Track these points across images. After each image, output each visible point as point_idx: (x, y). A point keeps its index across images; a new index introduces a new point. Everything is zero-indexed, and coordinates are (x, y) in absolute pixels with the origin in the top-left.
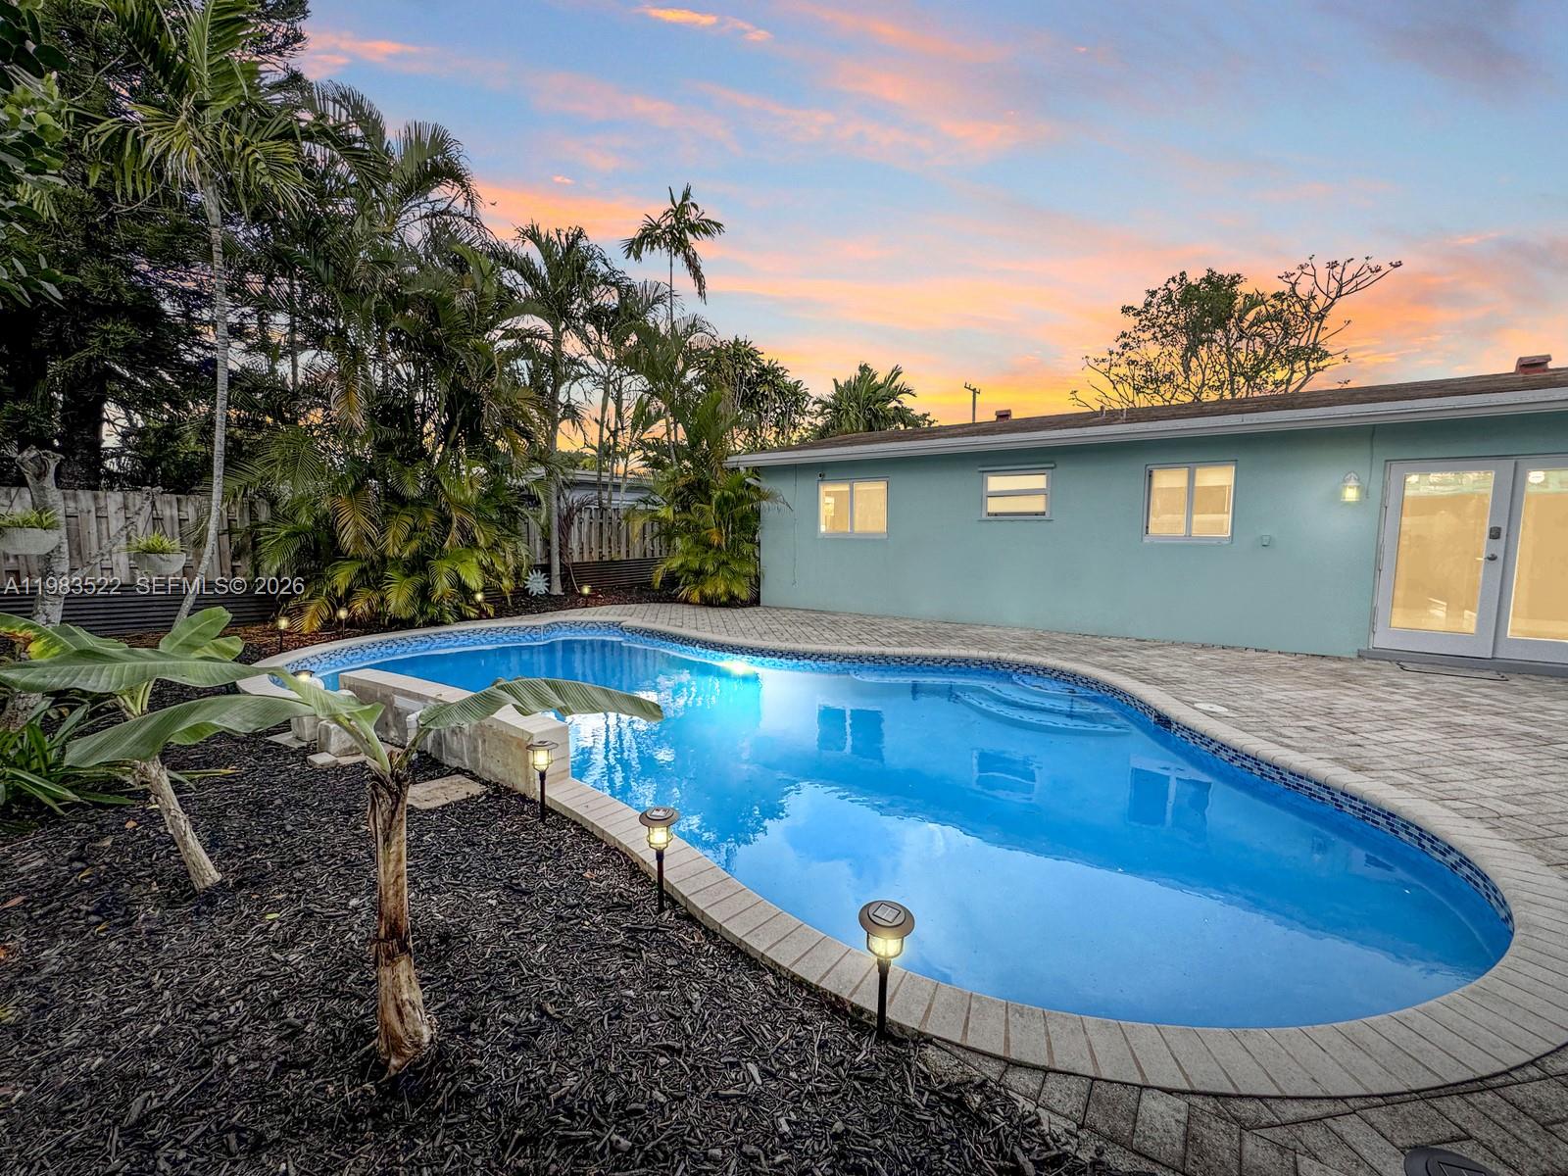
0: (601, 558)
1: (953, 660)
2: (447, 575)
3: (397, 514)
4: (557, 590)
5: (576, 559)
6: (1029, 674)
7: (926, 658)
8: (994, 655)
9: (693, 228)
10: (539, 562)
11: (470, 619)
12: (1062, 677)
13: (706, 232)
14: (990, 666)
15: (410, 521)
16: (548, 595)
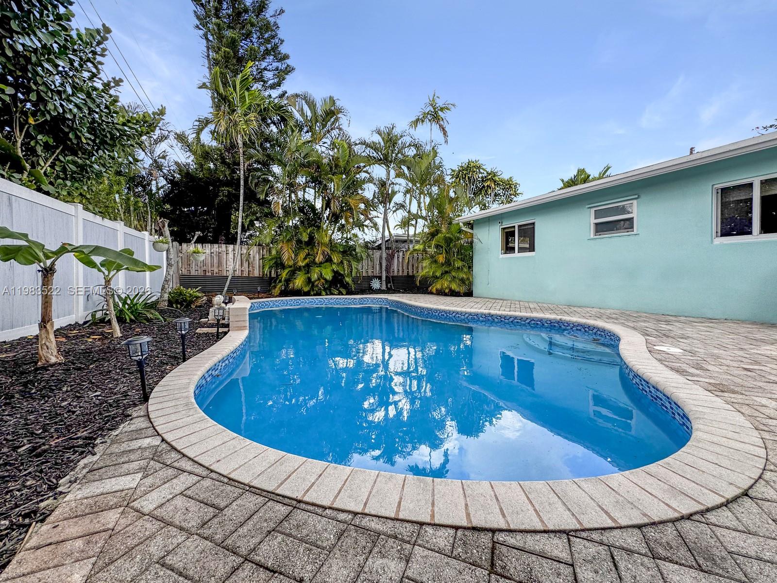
0: (408, 274)
1: (533, 320)
2: (317, 273)
3: (304, 249)
4: (384, 288)
5: (396, 274)
6: (580, 330)
7: (516, 318)
8: (558, 317)
9: (442, 109)
10: (378, 275)
11: (335, 294)
12: (599, 332)
13: (448, 109)
14: (556, 325)
15: (307, 251)
16: (380, 289)
